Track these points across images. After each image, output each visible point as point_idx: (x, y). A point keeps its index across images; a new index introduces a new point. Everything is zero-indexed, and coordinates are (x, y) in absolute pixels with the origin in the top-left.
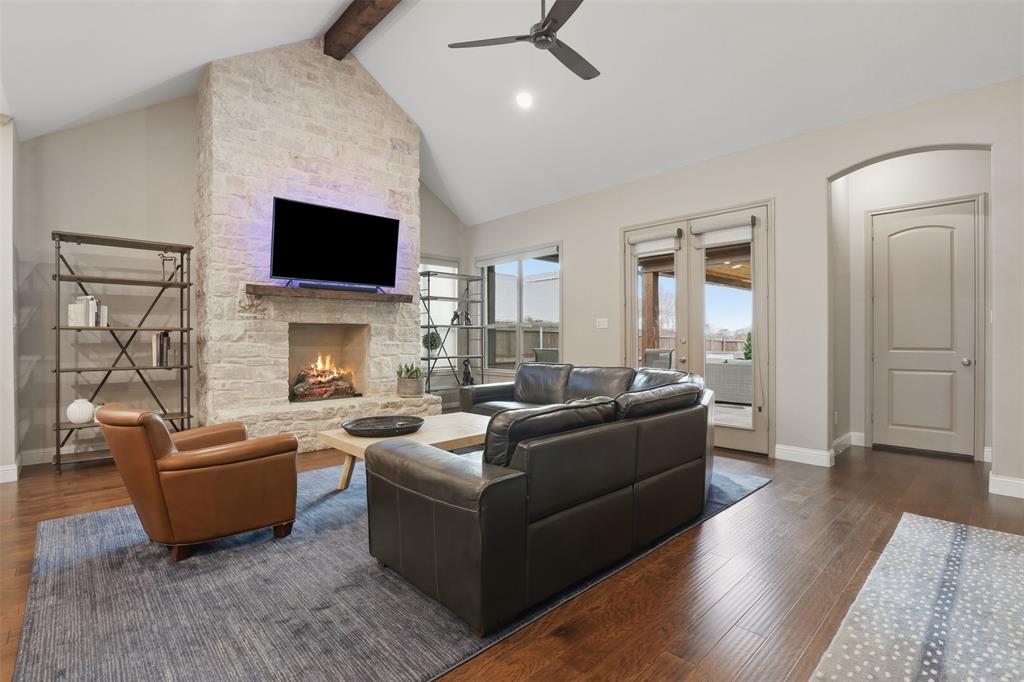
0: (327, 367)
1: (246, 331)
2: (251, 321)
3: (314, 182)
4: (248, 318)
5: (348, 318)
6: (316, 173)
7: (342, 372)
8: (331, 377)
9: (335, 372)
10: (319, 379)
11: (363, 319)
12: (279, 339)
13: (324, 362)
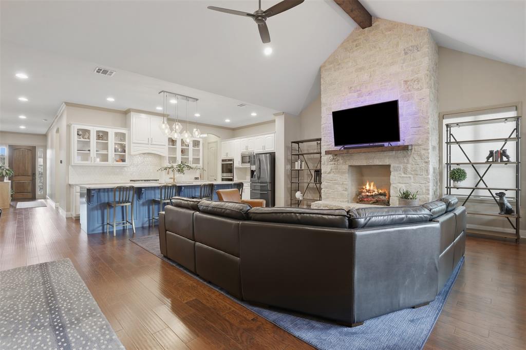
0: (372, 188)
1: (331, 170)
2: (334, 165)
3: (360, 96)
4: (332, 164)
5: (377, 162)
6: (360, 90)
7: (380, 191)
8: (374, 193)
9: (376, 190)
10: (367, 194)
11: (386, 162)
12: (344, 173)
13: (370, 186)
